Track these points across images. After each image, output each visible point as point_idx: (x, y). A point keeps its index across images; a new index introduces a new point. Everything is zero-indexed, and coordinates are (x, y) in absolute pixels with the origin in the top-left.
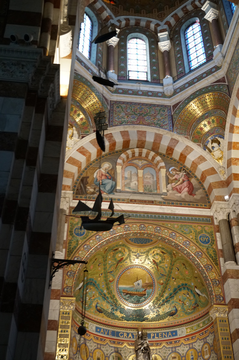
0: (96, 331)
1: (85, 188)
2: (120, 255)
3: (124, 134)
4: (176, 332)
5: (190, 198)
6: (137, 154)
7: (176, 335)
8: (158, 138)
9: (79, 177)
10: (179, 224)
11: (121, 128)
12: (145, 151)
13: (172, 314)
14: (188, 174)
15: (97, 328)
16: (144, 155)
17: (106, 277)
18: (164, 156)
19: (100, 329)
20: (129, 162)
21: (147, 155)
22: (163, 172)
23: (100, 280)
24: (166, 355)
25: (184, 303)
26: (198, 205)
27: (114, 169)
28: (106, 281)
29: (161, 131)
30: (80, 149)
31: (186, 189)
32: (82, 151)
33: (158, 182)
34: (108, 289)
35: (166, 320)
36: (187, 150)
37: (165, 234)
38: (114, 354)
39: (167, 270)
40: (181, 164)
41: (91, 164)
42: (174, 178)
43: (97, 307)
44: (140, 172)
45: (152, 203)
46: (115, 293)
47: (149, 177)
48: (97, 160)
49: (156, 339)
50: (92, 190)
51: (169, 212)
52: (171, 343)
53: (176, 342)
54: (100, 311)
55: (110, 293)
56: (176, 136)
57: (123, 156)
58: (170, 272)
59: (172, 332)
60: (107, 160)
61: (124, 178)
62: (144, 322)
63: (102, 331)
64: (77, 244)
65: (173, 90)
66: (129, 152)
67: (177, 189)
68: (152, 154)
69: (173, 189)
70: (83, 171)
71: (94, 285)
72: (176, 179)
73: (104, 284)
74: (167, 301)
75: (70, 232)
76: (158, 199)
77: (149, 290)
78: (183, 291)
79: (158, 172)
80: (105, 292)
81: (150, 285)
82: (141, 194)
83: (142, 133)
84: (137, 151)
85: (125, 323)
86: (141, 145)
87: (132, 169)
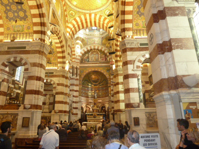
1: (83, 61)
4: (103, 88)
8: (98, 47)
9: (81, 59)
10: (103, 68)
11: (90, 46)
13: (103, 85)
14: (106, 55)
15: (88, 89)
18: (100, 51)
22: (100, 55)
25: (105, 83)
26: (107, 63)
27: (89, 56)
28: (89, 79)
29: (99, 45)
31: (105, 59)
32: (81, 53)
33: (98, 58)
35: (101, 86)
36: (105, 50)
37: (99, 70)
38: (91, 93)
39: (101, 76)
42: (102, 57)
45: (97, 63)
46: (91, 81)
48: (85, 54)
51: (101, 65)
53: (103, 90)
54: (88, 85)
56: (102, 46)
57: (91, 52)
60: (87, 54)
61: (91, 57)
62: (97, 86)
64: (81, 74)
65: (102, 33)
68: (97, 51)
69: (102, 59)
70: (82, 57)
71: (86, 80)
74: (102, 82)
75: (80, 72)
78: (105, 81)
79: (99, 55)
80: (89, 81)
81: (98, 79)
82: (94, 61)
83: (94, 46)
84: (94, 50)
85: (94, 87)
86: (95, 49)
87: (93, 55)
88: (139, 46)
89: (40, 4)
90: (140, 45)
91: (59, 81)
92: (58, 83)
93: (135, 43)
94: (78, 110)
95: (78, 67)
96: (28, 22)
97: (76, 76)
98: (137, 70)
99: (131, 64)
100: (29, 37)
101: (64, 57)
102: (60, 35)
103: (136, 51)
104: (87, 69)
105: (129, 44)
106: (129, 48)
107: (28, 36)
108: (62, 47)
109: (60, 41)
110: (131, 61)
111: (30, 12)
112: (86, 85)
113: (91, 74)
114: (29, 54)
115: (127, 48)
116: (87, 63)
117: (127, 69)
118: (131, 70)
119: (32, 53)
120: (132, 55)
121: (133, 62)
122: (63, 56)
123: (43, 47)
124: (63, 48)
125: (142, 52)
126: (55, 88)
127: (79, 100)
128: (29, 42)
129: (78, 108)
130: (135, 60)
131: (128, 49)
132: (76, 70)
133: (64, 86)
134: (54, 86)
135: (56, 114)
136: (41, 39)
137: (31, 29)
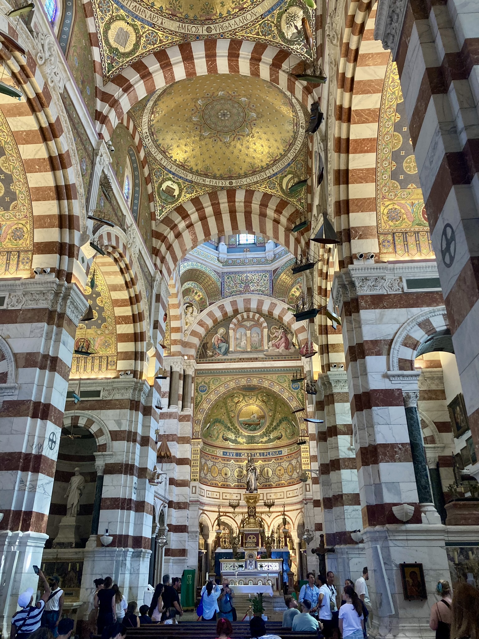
0: (224, 455)
1: (206, 352)
2: (237, 399)
3: (234, 303)
4: (281, 451)
5: (286, 352)
6: (245, 317)
7: (281, 454)
8: (261, 303)
9: (201, 343)
10: (277, 375)
11: (231, 299)
12: (251, 314)
13: (279, 438)
14: (286, 330)
15: (224, 452)
16: (251, 317)
17: (228, 414)
18: (267, 316)
19: (227, 453)
20: (240, 324)
21: (254, 316)
22: (266, 331)
23: (224, 418)
24: (275, 468)
25: (286, 431)
26: (291, 358)
27: (227, 333)
28: (229, 417)
29: (263, 297)
30: (199, 322)
31: (284, 344)
32: (201, 323)
33: (262, 340)
34: (231, 423)
35: (275, 443)
36: (283, 312)
37: (266, 384)
38: (238, 469)
39: (273, 406)
40: (281, 323)
41: (210, 331)
42: (274, 336)
43: (223, 437)
44: (248, 332)
45: (256, 359)
46: (236, 425)
47: (255, 335)
48: (214, 327)
49: (268, 456)
50: (211, 354)
51: (269, 366)
52: (278, 459)
53: (281, 459)
54: (226, 439)
55: (233, 425)
56: (275, 301)
57: (234, 320)
58: (276, 408)
59: (279, 452)
60: (222, 326)
61: (236, 339)
62: (259, 444)
63: (228, 454)
64: (202, 399)
65: (273, 256)
66: (239, 316)
67: (276, 345)
68: (257, 315)
69: (273, 345)
70: (204, 338)
71: (220, 422)
72: (276, 336)
73: (228, 419)
74: (275, 428)
75: (196, 390)
76: (261, 355)
77: (262, 421)
78: (285, 422)
79: (262, 331)
80: (229, 425)
81: (263, 417)
82: (247, 352)
83: (247, 301)
84: (245, 315)
85: (246, 446)
86: (248, 310)
87: (242, 330)
88: (406, 290)
89: (60, 156)
90: (409, 287)
91: (119, 423)
92: (117, 429)
93: (387, 277)
94: (185, 534)
95: (191, 372)
96: (15, 216)
97: (183, 407)
98: (403, 376)
99: (379, 354)
100: (18, 264)
101: (138, 337)
102: (127, 260)
103: (396, 307)
104: (223, 378)
105: (369, 283)
106: (367, 296)
107: (14, 262)
108: (134, 300)
109: (128, 279)
110: (376, 341)
111: (27, 183)
112: (217, 438)
113: (236, 400)
114: (13, 321)
115: (362, 296)
116: (221, 357)
117: (364, 373)
118: (379, 377)
119: (24, 321)
120: (380, 321)
121: (387, 347)
122: (135, 334)
123: (65, 298)
124: (135, 307)
125: (415, 311)
126: (103, 447)
127: (193, 497)
128: (17, 282)
129: (189, 529)
130: (392, 340)
131: (366, 302)
132: (182, 382)
133: (135, 441)
134: (100, 441)
135: (104, 549)
136: (59, 273)
137: (26, 236)
